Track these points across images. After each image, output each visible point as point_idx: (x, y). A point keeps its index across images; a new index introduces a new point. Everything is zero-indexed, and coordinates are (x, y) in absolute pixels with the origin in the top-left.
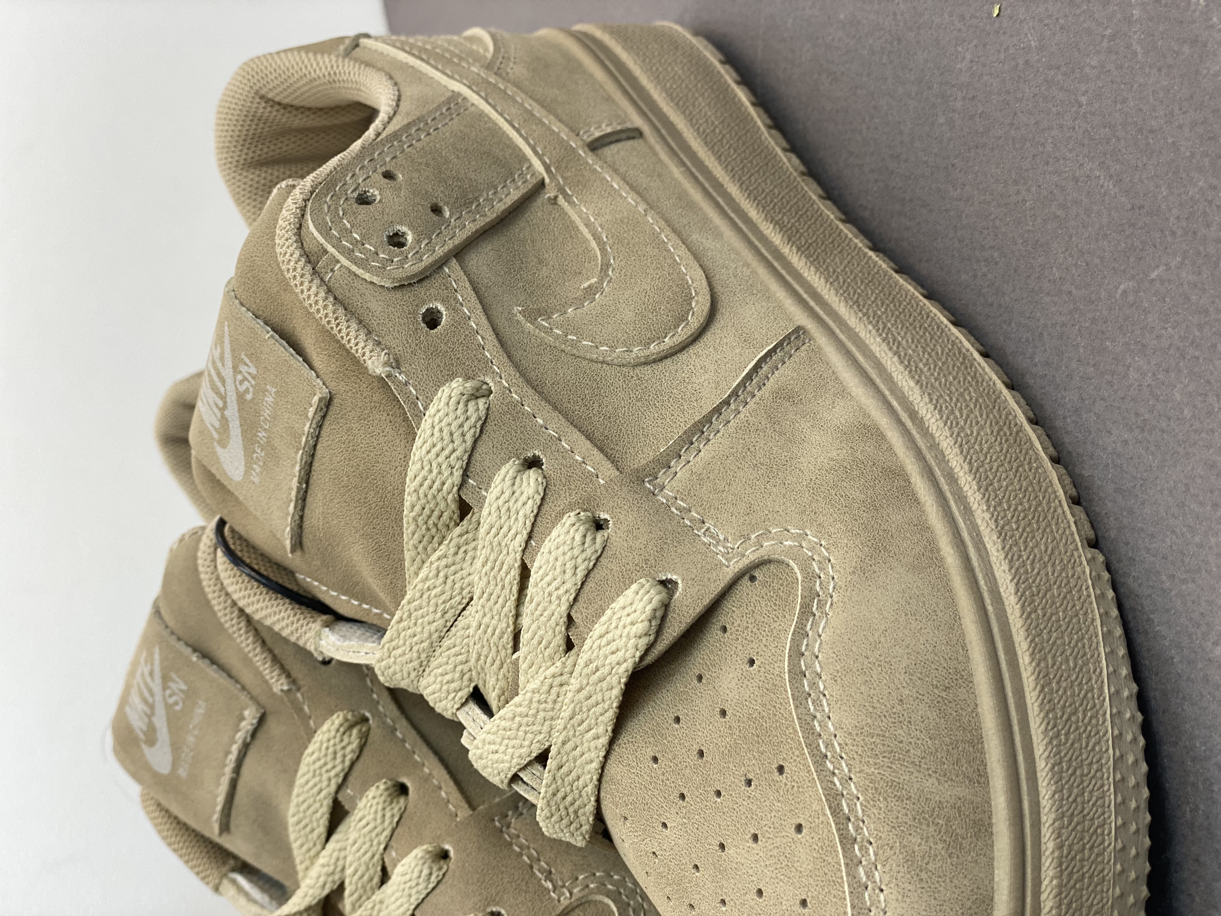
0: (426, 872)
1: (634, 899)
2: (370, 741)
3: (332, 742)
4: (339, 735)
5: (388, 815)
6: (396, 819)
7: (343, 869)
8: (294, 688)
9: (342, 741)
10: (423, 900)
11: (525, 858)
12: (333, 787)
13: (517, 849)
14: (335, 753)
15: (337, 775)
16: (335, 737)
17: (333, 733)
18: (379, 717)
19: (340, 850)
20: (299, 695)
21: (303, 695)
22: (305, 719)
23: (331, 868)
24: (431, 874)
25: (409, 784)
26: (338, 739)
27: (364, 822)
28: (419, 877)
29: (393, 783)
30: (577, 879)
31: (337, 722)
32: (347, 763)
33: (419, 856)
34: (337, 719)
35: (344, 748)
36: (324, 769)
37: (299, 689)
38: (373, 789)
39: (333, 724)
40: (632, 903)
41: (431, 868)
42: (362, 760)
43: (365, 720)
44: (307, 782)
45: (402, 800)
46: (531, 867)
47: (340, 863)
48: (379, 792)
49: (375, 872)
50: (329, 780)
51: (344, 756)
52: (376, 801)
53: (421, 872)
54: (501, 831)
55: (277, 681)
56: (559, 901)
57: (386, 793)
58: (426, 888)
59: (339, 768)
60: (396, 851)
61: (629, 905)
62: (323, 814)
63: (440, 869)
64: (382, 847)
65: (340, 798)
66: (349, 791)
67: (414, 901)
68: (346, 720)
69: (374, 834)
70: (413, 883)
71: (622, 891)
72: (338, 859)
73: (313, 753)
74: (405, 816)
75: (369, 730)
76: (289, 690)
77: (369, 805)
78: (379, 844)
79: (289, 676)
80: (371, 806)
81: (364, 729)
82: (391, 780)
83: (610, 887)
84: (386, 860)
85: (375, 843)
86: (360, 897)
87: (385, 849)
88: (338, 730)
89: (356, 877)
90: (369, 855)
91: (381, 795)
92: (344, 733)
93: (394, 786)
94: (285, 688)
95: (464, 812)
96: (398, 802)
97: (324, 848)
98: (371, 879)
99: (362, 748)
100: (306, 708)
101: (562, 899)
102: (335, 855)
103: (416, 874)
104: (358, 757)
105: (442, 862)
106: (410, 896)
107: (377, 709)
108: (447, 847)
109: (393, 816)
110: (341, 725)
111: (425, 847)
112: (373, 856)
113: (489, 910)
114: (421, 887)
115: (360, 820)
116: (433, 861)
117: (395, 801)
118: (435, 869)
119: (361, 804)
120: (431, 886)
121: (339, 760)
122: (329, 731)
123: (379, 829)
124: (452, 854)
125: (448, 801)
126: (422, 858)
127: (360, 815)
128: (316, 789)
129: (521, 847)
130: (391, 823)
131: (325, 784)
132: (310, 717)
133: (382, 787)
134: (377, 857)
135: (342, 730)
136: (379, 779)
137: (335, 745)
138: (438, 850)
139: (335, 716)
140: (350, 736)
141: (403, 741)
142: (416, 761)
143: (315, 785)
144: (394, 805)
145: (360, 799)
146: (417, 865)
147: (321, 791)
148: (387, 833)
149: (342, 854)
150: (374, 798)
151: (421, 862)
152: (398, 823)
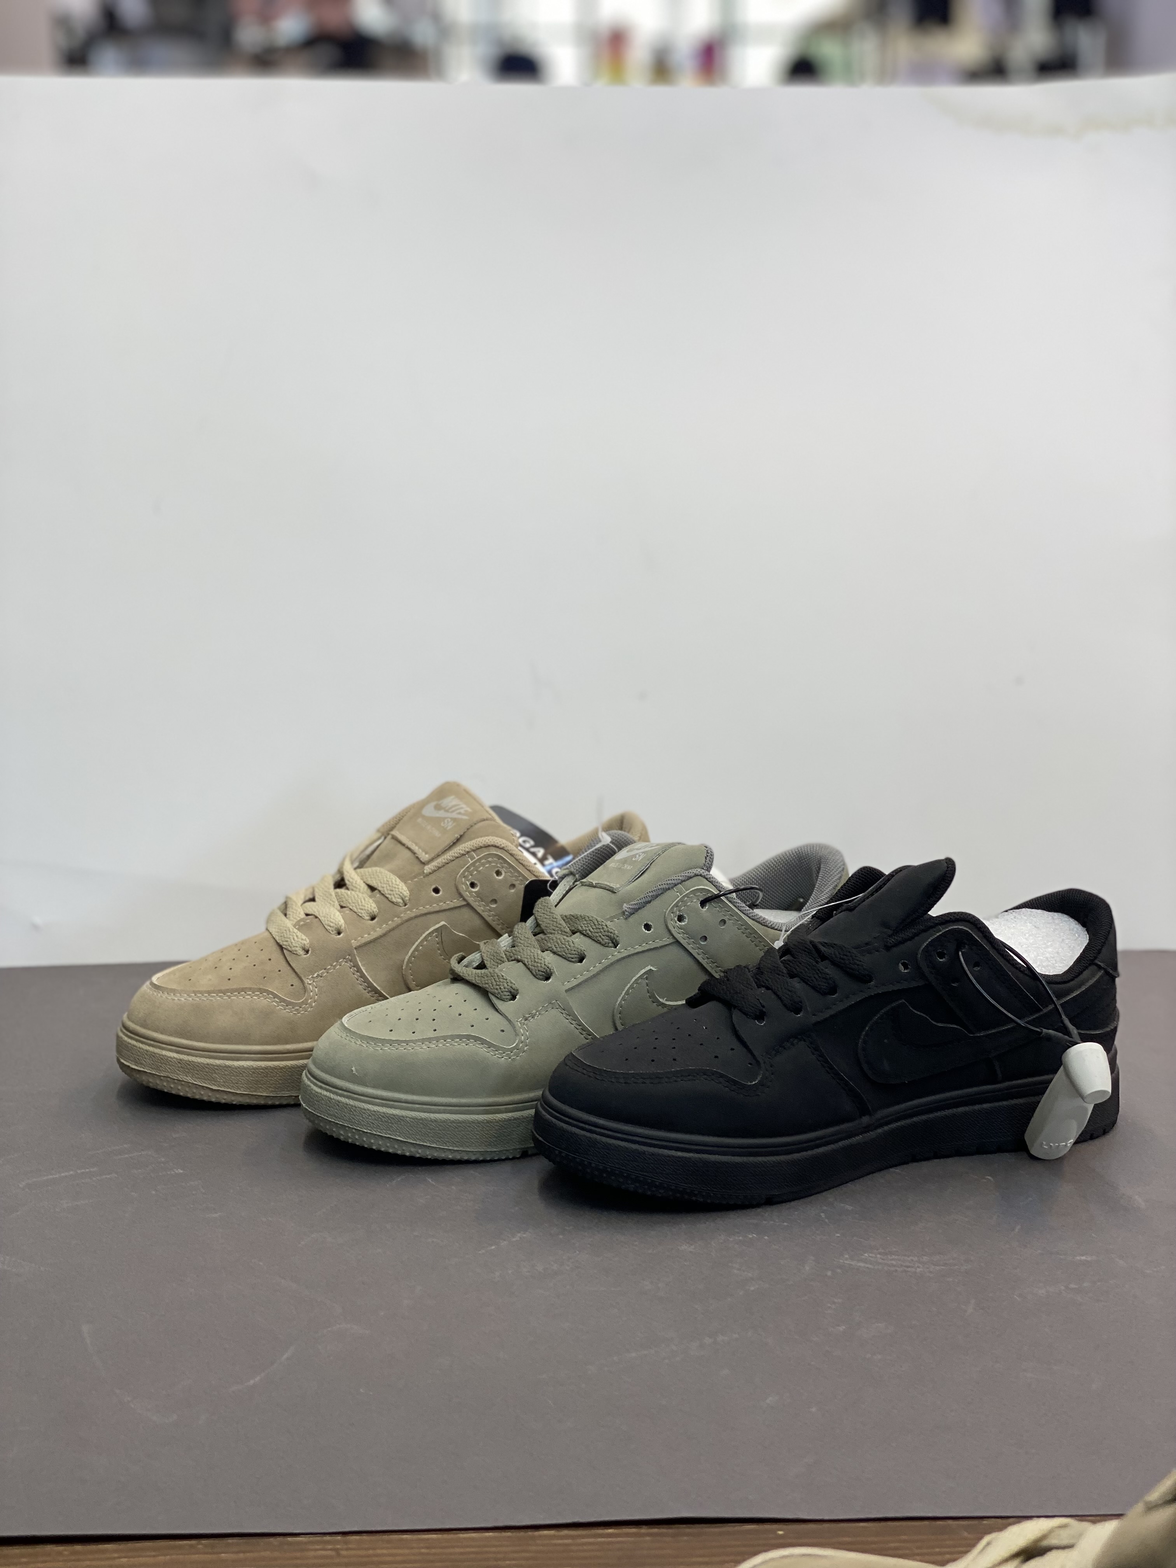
0: (332, 925)
1: (303, 1011)
2: (395, 906)
3: (397, 890)
4: (399, 893)
5: (362, 911)
6: (360, 914)
7: (352, 890)
8: (425, 875)
9: (397, 894)
10: (321, 922)
11: (329, 967)
12: (380, 889)
13: (335, 964)
14: (393, 891)
15: (384, 891)
16: (399, 891)
17: (401, 890)
18: (404, 911)
19: (360, 889)
20: (422, 877)
21: (421, 878)
22: (412, 879)
23: (354, 885)
24: (330, 927)
25: (374, 921)
26: (397, 892)
27: (363, 901)
28: (331, 922)
29: (376, 915)
30: (316, 988)
31: (405, 893)
32: (387, 896)
33: (339, 922)
34: (406, 892)
35: (394, 895)
36: (388, 886)
37: (424, 877)
38: (375, 906)
39: (404, 891)
40: (301, 1009)
41: (333, 927)
42: (388, 902)
43: (405, 905)
44: (386, 877)
45: (368, 918)
46: (325, 969)
47: (355, 889)
48: (373, 908)
49: (344, 904)
50: (383, 887)
51: (390, 895)
52: (369, 906)
53: (332, 923)
54: (344, 959)
55: (429, 868)
56: (307, 979)
57: (371, 911)
58: (325, 924)
59: (386, 892)
60: (348, 913)
61: (301, 1007)
62: (373, 883)
63: (332, 931)
64: (351, 907)
65: (376, 891)
66: (378, 895)
67: (322, 919)
68: (405, 897)
69: (357, 904)
70: (329, 919)
71: (307, 1006)
72: (356, 888)
73: (396, 881)
74: (361, 918)
75: (401, 906)
76: (424, 873)
77: (369, 903)
78: (353, 906)
79: (430, 873)
80: (368, 904)
81: (401, 904)
82: (377, 914)
83: (310, 1001)
84: (346, 909)
85: (354, 905)
86: (339, 896)
87: (350, 909)
88: (401, 893)
89: (346, 895)
90: (350, 901)
91: (371, 909)
92: (400, 895)
93: (375, 915)
94: (425, 871)
95: (354, 943)
96: (367, 916)
97: (364, 882)
98: (343, 902)
99: (393, 902)
100: (416, 879)
101: (308, 980)
102: (359, 887)
103: (332, 920)
104: (389, 901)
105: (335, 932)
106: (325, 917)
107: (408, 910)
108: (342, 935)
109: (361, 913)
110: (403, 894)
111: (343, 925)
112: (349, 903)
113: (310, 949)
114: (326, 922)
115: (364, 899)
116: (336, 928)
117: (368, 915)
118: (333, 929)
119: (371, 901)
120: (326, 926)
121: (389, 892)
122: (402, 889)
123: (358, 907)
124: (338, 936)
125: (362, 937)
126: (338, 924)
127: (366, 899)
128: (382, 881)
129: (335, 966)
130: (359, 912)
131: (383, 886)
132: (412, 881)
133: (375, 910)
134: (348, 905)
135: (401, 895)
136: (379, 908)
137: (396, 891)
138: (341, 931)
139: (408, 892)
140: (398, 898)
141: (393, 921)
142: (382, 925)
143: (384, 881)
144: (366, 914)
145: (373, 901)
146: (336, 921)
147: (381, 883)
148: (356, 910)
149: (358, 890)
150: (371, 906)
151: (337, 923)
152: (358, 915)
